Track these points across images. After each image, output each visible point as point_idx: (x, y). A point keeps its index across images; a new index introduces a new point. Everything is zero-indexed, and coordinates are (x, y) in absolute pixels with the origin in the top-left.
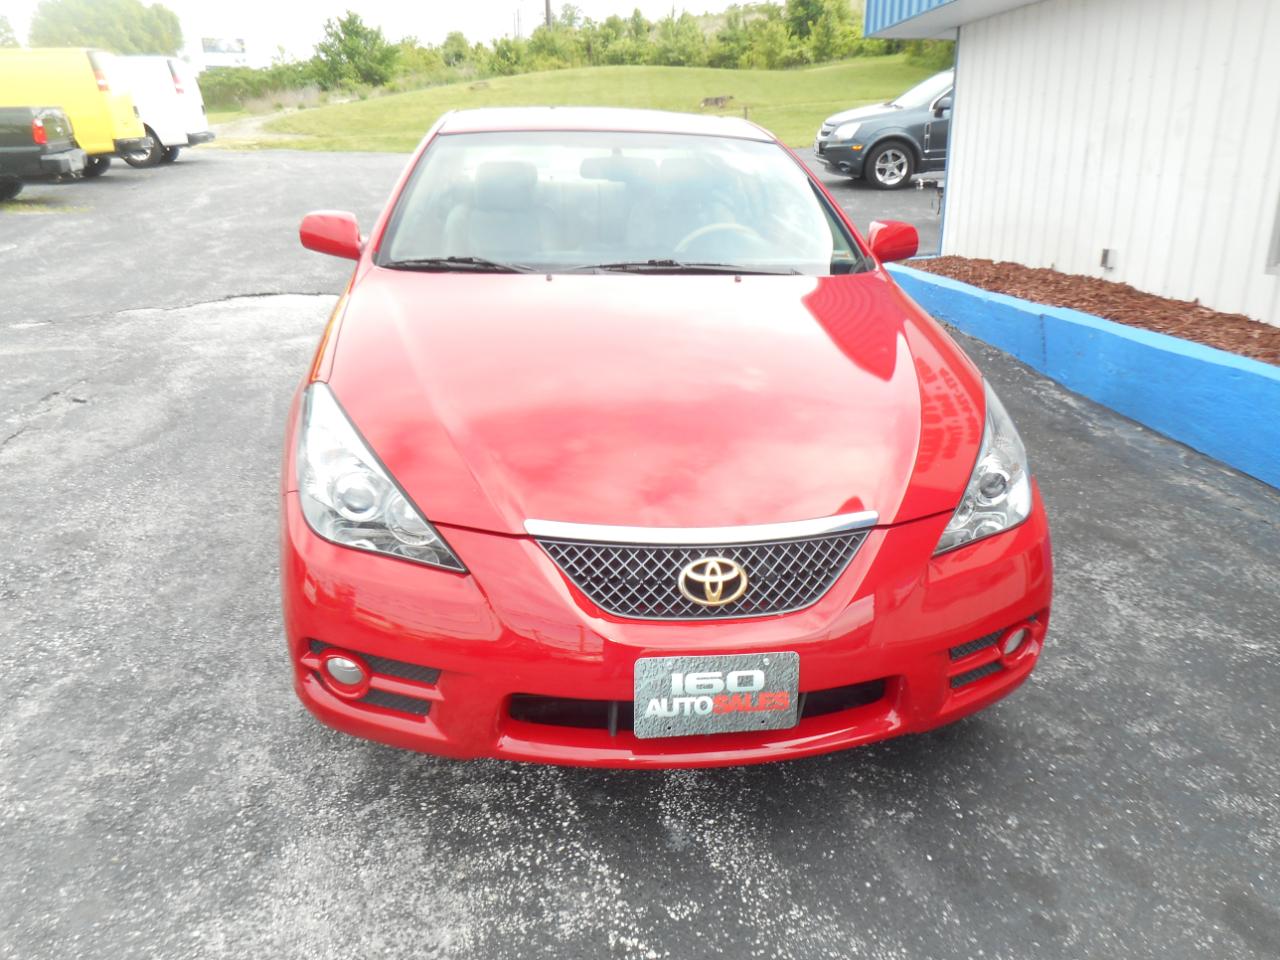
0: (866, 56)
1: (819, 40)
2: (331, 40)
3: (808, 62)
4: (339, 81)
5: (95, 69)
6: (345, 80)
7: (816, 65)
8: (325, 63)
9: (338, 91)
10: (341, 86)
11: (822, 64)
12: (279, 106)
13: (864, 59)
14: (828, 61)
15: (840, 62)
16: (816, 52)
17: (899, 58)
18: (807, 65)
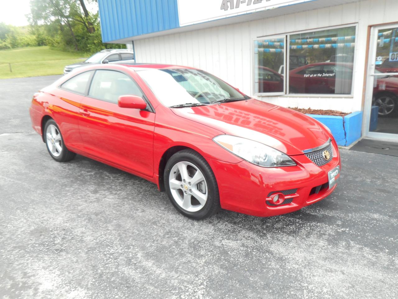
0: (31, 46)
1: (11, 41)
3: (9, 48)
7: (13, 49)
11: (15, 49)
13: (30, 47)
14: (17, 48)
15: (22, 48)
16: (12, 45)
17: (44, 48)
18: (9, 49)
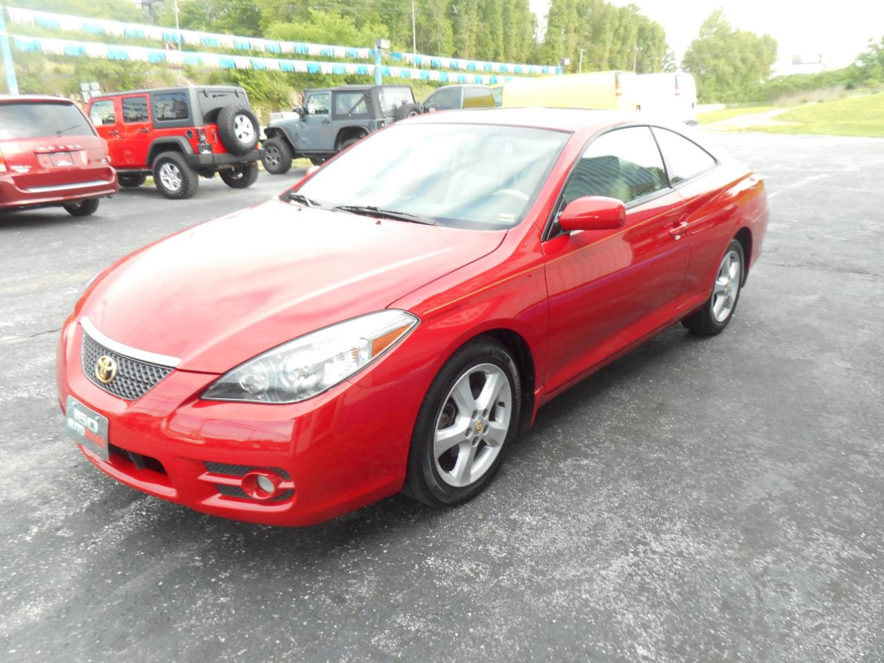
2: (869, 50)
4: (866, 81)
5: (617, 82)
6: (870, 80)
8: (859, 69)
9: (862, 89)
10: (866, 85)
12: (805, 101)
